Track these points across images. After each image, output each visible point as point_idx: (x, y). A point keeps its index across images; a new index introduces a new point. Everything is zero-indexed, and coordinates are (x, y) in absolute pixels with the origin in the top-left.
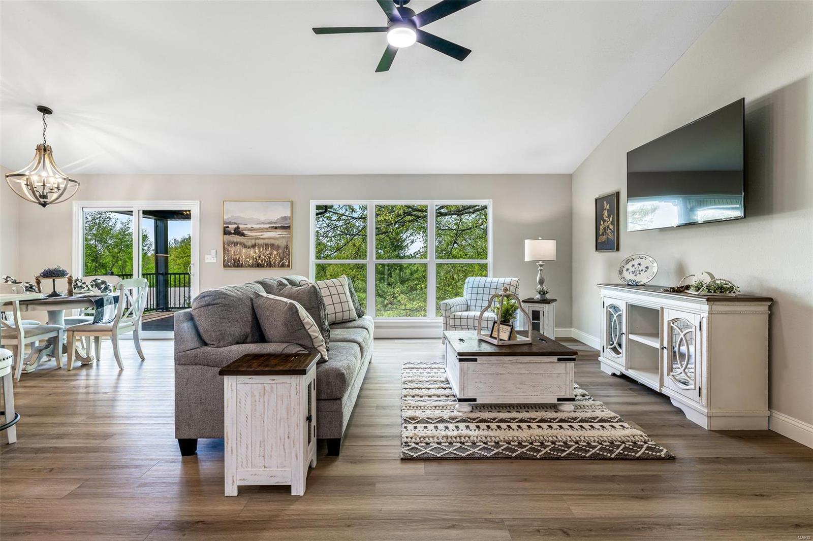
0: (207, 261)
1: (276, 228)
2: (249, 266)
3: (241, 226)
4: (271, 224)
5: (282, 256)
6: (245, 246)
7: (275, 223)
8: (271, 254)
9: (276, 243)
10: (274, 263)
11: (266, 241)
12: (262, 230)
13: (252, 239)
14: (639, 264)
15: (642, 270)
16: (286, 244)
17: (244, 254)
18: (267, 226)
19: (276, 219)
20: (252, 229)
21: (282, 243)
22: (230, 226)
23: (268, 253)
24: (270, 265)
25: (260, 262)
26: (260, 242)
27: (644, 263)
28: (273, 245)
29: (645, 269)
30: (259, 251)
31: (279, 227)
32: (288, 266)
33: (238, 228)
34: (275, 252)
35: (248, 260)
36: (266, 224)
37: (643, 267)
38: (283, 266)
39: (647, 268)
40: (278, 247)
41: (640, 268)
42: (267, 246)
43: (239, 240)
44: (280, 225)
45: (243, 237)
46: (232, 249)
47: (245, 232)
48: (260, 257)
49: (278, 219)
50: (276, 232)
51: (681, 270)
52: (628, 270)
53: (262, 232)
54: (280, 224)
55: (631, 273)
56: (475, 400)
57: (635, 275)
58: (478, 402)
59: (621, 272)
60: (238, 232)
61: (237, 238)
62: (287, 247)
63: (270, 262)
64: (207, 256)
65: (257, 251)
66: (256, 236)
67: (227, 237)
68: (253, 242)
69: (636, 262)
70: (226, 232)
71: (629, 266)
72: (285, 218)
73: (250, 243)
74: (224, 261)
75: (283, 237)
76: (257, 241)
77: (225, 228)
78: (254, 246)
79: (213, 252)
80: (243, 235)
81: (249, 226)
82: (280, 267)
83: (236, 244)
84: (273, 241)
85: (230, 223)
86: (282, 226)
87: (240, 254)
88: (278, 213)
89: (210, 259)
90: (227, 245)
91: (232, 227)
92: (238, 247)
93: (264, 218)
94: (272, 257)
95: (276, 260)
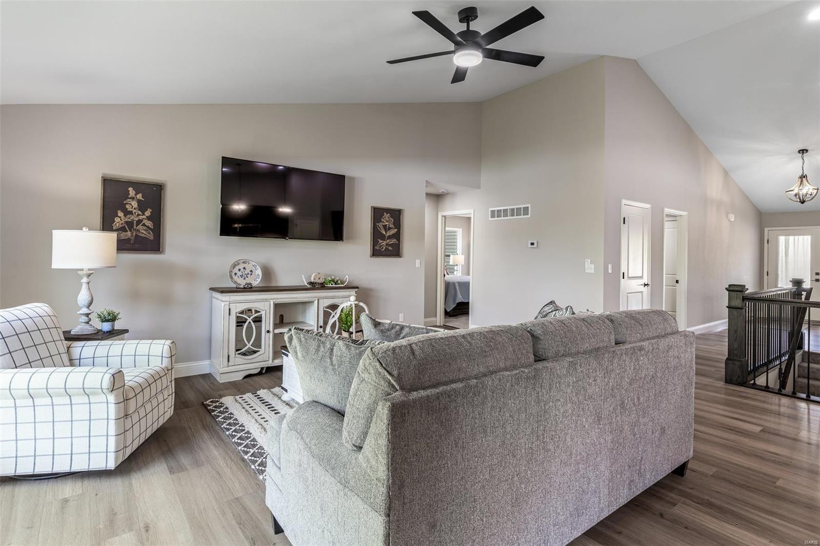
14: (244, 268)
15: (248, 274)
27: (249, 267)
29: (250, 273)
37: (247, 271)
39: (251, 271)
41: (246, 272)
51: (267, 273)
52: (236, 274)
55: (240, 277)
57: (244, 279)
59: (231, 277)
69: (241, 266)
71: (236, 270)
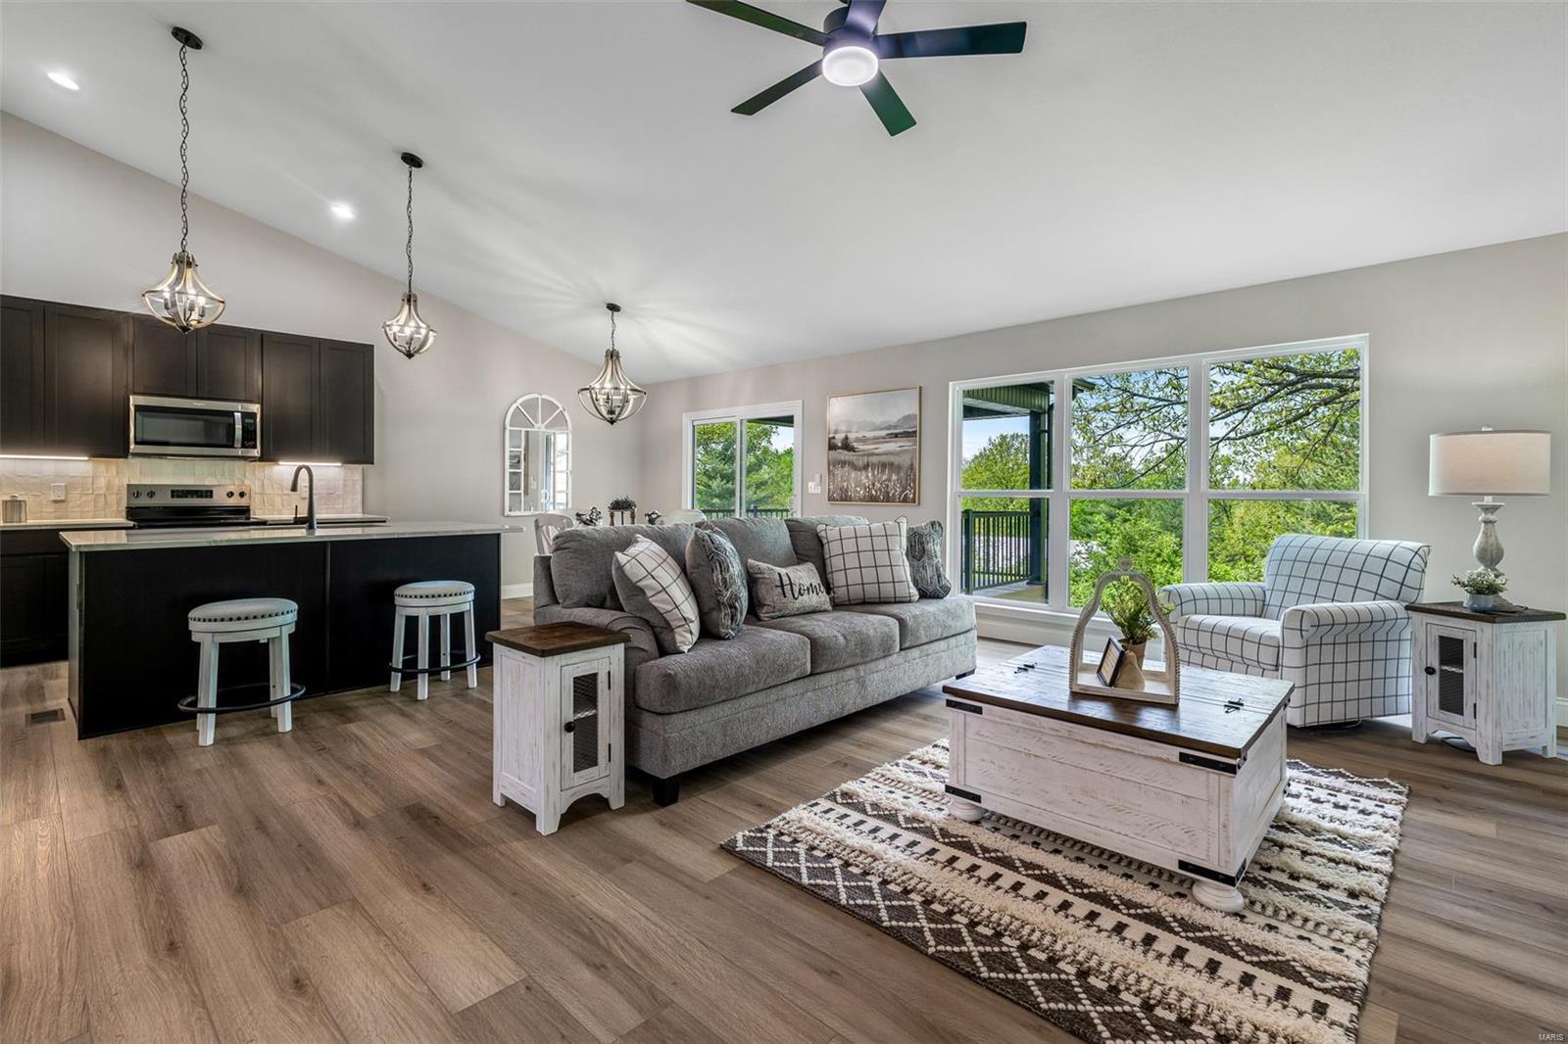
1: (896, 435)
2: (861, 500)
3: (850, 436)
4: (889, 429)
5: (904, 482)
6: (855, 468)
7: (895, 427)
8: (889, 480)
9: (896, 460)
10: (894, 494)
11: (883, 459)
12: (877, 440)
13: (863, 456)
16: (909, 462)
17: (853, 480)
18: (884, 433)
19: (896, 420)
20: (864, 440)
21: (904, 461)
22: (837, 436)
23: (885, 477)
24: (888, 499)
25: (874, 493)
26: (874, 459)
28: (891, 464)
30: (873, 475)
31: (900, 433)
32: (914, 500)
33: (847, 438)
34: (894, 477)
35: (859, 489)
36: (882, 429)
38: (905, 500)
40: (899, 468)
42: (883, 466)
43: (847, 458)
44: (901, 431)
45: (852, 453)
46: (839, 472)
47: (855, 445)
48: (874, 485)
49: (899, 421)
50: (896, 442)
53: (876, 443)
54: (902, 427)
56: (977, 798)
58: (983, 805)
60: (847, 446)
61: (844, 455)
62: (911, 468)
63: (888, 493)
64: (810, 484)
65: (870, 475)
66: (869, 450)
67: (832, 453)
68: (865, 459)
70: (832, 447)
72: (907, 418)
73: (860, 463)
74: (830, 492)
75: (906, 451)
76: (871, 458)
77: (830, 439)
78: (866, 467)
79: (817, 476)
80: (853, 449)
81: (860, 435)
82: (902, 502)
83: (843, 463)
84: (892, 459)
85: (837, 431)
86: (904, 432)
87: (848, 481)
88: (901, 409)
89: (813, 487)
90: (832, 464)
91: (840, 437)
92: (846, 469)
93: (878, 420)
94: (891, 484)
95: (896, 490)
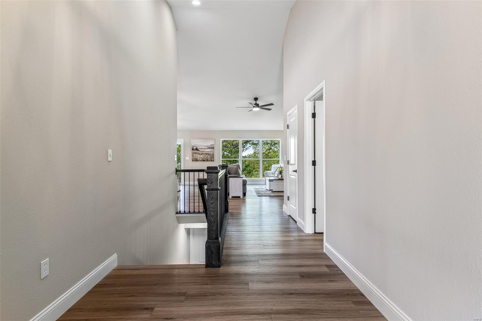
0: (186, 159)
1: (209, 148)
2: (201, 161)
3: (198, 147)
5: (211, 157)
6: (199, 154)
7: (209, 146)
8: (208, 157)
11: (206, 152)
12: (204, 149)
17: (199, 157)
18: (206, 147)
20: (201, 149)
21: (212, 153)
22: (194, 147)
23: (207, 156)
24: (207, 160)
26: (204, 153)
28: (208, 154)
30: (204, 156)
32: (214, 161)
33: (197, 148)
35: (200, 159)
38: (212, 161)
40: (210, 155)
42: (206, 154)
43: (197, 152)
46: (195, 155)
47: (199, 149)
48: (204, 158)
54: (211, 147)
56: (272, 190)
58: (273, 191)
60: (197, 149)
61: (196, 151)
62: (213, 154)
64: (186, 157)
66: (203, 151)
67: (193, 151)
68: (202, 153)
70: (193, 149)
72: (212, 145)
73: (201, 153)
74: (192, 159)
75: (212, 151)
77: (192, 148)
78: (202, 154)
79: (188, 156)
80: (198, 150)
81: (200, 147)
83: (196, 153)
84: (209, 153)
85: (194, 146)
87: (197, 157)
88: (209, 143)
89: (187, 158)
90: (193, 153)
91: (195, 148)
92: (197, 154)
93: (205, 145)
94: (208, 158)
95: (209, 159)
